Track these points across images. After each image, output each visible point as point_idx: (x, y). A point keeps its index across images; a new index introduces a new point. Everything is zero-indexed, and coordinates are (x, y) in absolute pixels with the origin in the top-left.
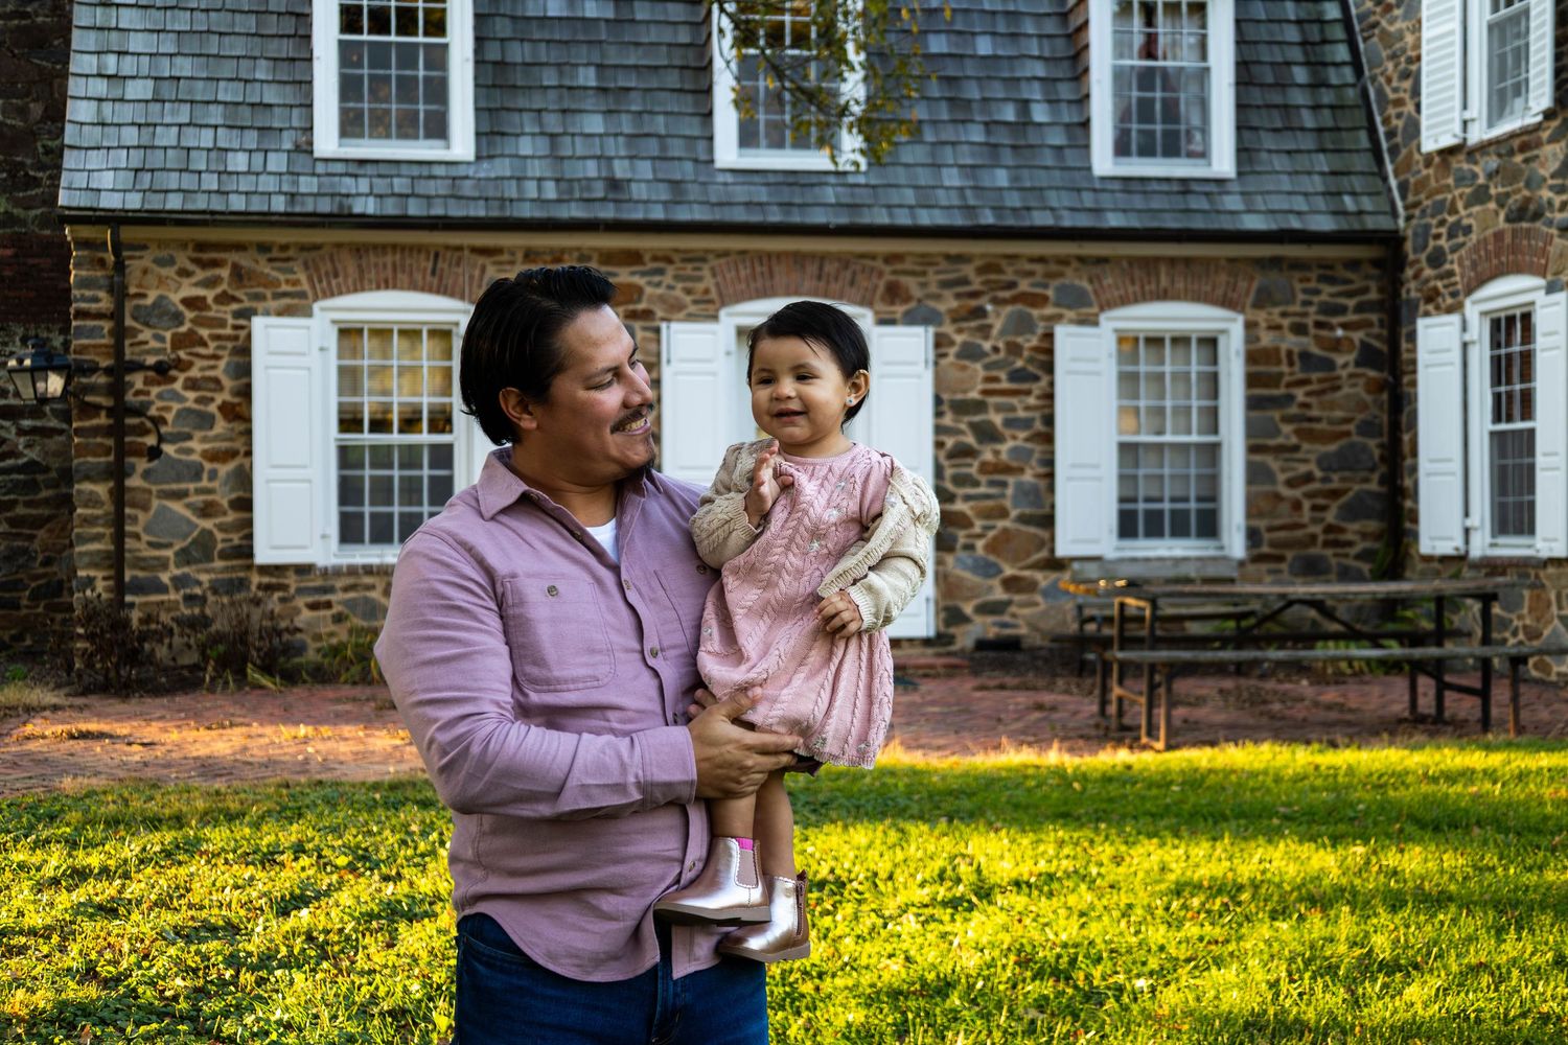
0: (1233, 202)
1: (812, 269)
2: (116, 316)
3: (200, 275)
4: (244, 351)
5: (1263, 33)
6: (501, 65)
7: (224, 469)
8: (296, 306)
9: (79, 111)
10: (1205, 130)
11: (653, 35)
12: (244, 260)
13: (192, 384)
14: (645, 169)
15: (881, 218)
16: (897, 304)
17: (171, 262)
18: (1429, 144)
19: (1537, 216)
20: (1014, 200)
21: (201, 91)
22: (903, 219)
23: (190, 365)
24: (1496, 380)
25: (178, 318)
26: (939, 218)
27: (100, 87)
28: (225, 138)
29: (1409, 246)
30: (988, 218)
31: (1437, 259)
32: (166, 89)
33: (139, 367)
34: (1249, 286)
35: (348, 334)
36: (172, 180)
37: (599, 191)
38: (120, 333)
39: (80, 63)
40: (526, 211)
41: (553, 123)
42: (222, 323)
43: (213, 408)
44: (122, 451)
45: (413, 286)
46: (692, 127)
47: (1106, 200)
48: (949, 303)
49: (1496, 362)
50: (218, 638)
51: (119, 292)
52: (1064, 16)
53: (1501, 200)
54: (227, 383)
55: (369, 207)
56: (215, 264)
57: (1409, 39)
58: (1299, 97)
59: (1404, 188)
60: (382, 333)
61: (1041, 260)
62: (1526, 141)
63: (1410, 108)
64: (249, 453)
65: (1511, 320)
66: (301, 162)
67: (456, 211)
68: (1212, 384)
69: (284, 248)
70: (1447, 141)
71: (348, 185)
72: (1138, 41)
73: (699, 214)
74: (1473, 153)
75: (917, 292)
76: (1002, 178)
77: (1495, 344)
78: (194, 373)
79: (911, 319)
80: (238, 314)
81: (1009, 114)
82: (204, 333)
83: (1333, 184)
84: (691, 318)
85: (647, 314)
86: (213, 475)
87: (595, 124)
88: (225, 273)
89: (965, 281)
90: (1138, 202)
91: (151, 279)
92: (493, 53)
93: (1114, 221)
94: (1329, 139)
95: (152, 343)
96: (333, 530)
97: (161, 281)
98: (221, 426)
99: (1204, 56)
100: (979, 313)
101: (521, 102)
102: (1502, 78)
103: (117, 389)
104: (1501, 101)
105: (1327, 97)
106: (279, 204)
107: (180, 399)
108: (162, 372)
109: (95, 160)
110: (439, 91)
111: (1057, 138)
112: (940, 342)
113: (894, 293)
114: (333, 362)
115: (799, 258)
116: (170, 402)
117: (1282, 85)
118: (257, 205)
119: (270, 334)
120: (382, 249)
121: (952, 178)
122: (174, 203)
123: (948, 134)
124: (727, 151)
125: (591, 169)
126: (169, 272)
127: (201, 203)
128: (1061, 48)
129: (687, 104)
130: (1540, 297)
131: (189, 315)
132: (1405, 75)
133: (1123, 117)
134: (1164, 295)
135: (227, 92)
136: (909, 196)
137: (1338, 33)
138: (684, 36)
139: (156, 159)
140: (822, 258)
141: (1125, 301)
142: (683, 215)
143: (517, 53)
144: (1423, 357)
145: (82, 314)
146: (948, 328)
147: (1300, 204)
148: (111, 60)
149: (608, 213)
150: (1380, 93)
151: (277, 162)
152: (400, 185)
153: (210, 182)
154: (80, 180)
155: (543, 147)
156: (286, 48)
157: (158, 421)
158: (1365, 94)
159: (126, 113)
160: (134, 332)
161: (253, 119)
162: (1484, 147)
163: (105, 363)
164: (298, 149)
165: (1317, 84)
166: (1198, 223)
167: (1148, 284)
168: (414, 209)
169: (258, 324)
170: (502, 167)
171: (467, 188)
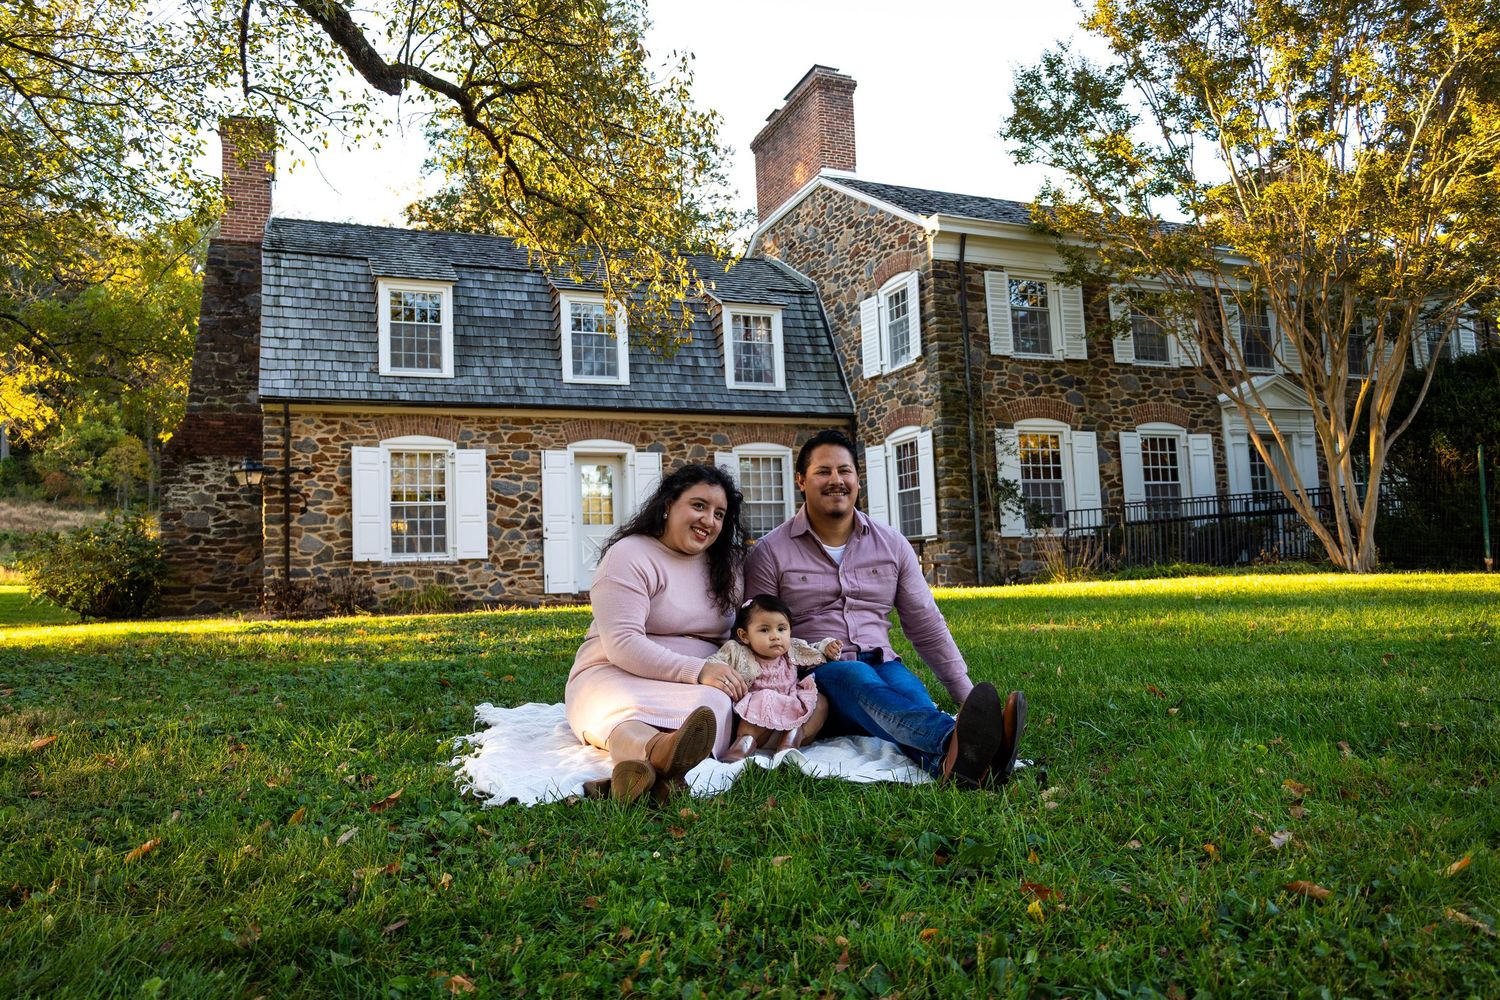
0: (786, 401)
1: (608, 427)
2: (286, 446)
3: (326, 428)
4: (347, 463)
5: (792, 332)
6: (463, 336)
7: (337, 518)
8: (371, 442)
9: (265, 353)
10: (772, 369)
11: (532, 325)
12: (347, 421)
13: (322, 479)
14: (532, 383)
15: (638, 405)
16: (644, 442)
17: (312, 422)
18: (867, 375)
19: (916, 401)
20: (694, 398)
21: (324, 345)
22: (648, 405)
23: (321, 469)
24: (900, 472)
25: (315, 448)
26: (663, 405)
27: (276, 343)
28: (337, 366)
29: (858, 419)
30: (684, 405)
31: (872, 423)
32: (307, 344)
33: (297, 470)
34: (794, 436)
35: (396, 455)
36: (313, 384)
37: (512, 391)
38: (287, 455)
39: (264, 332)
40: (480, 400)
41: (489, 362)
42: (336, 450)
43: (332, 489)
44: (289, 510)
45: (427, 434)
46: (552, 365)
47: (733, 399)
48: (668, 442)
49: (899, 464)
50: (337, 597)
51: (287, 435)
52: (710, 323)
53: (899, 397)
54: (339, 478)
55: (407, 397)
56: (333, 423)
57: (855, 333)
58: (809, 359)
59: (855, 396)
60: (411, 456)
61: (707, 424)
62: (909, 371)
63: (856, 362)
64: (350, 510)
65: (905, 446)
66: (373, 377)
67: (447, 399)
68: (780, 479)
69: (366, 416)
70: (875, 374)
71: (396, 387)
72: (743, 332)
73: (558, 402)
74: (885, 378)
75: (654, 438)
76: (688, 389)
77: (899, 457)
78: (323, 473)
79: (652, 449)
80: (344, 446)
81: (689, 362)
82: (328, 454)
83: (826, 394)
84: (554, 448)
85: (535, 447)
86: (332, 521)
87: (508, 363)
88: (338, 427)
89: (674, 433)
90: (747, 400)
91: (302, 430)
92: (460, 331)
93: (737, 407)
94: (822, 376)
95: (302, 459)
96: (390, 546)
97: (307, 431)
98: (336, 498)
99: (770, 340)
100: (681, 447)
101: (474, 353)
102: (896, 346)
103: (286, 481)
104: (895, 358)
105: (820, 359)
106: (364, 395)
107: (316, 485)
108: (308, 472)
109: (275, 375)
110: (437, 346)
111: (710, 373)
112: (665, 459)
113: (644, 438)
114: (389, 469)
115: (602, 422)
116: (311, 487)
117: (801, 354)
118: (354, 395)
119: (360, 455)
120: (412, 416)
121: (667, 388)
122: (315, 394)
123: (664, 370)
124: (568, 376)
125: (508, 382)
126: (312, 426)
127: (327, 394)
128: (709, 336)
129: (549, 355)
130: (919, 434)
131: (321, 446)
132: (854, 349)
133: (738, 364)
134: (759, 440)
135: (337, 346)
136: (650, 396)
137: (823, 333)
138: (546, 326)
139: (304, 375)
140: (612, 422)
141: (742, 442)
142: (550, 402)
143: (471, 332)
144: (868, 464)
145: (268, 446)
146: (668, 454)
147: (813, 402)
148: (281, 331)
149: (517, 401)
150: (843, 357)
151: (362, 377)
152: (420, 388)
153: (331, 385)
154: (268, 384)
155: (485, 372)
156: (364, 327)
157: (306, 496)
158: (836, 358)
159: (289, 354)
160: (294, 454)
161: (349, 357)
162: (890, 376)
163: (279, 469)
164: (371, 371)
165: (816, 354)
166: (772, 409)
167: (752, 434)
168: (428, 398)
169: (355, 450)
170: (467, 381)
171: (451, 389)
